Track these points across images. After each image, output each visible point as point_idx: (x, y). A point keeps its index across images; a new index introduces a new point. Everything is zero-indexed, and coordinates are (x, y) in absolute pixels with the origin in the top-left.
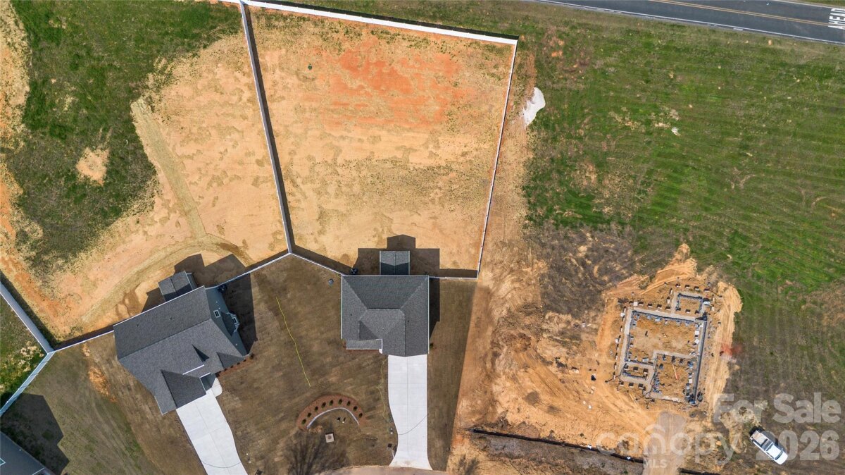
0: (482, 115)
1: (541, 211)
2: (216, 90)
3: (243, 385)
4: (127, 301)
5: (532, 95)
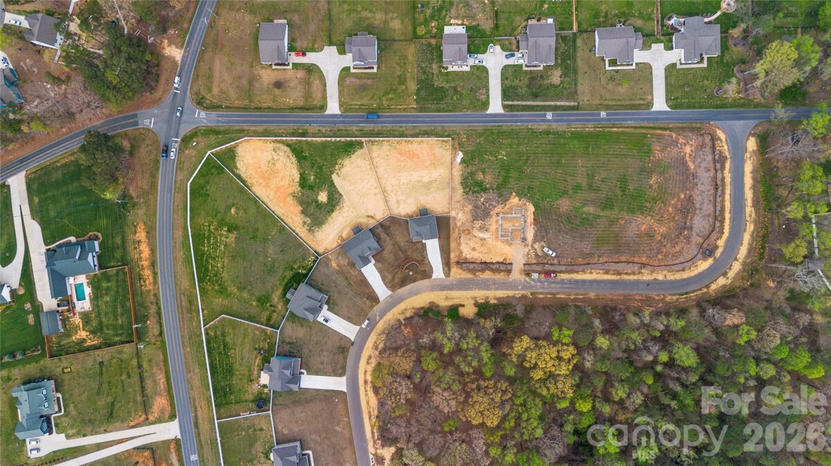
0: (444, 162)
2: (359, 167)
3: (381, 259)
4: (340, 238)
5: (459, 153)
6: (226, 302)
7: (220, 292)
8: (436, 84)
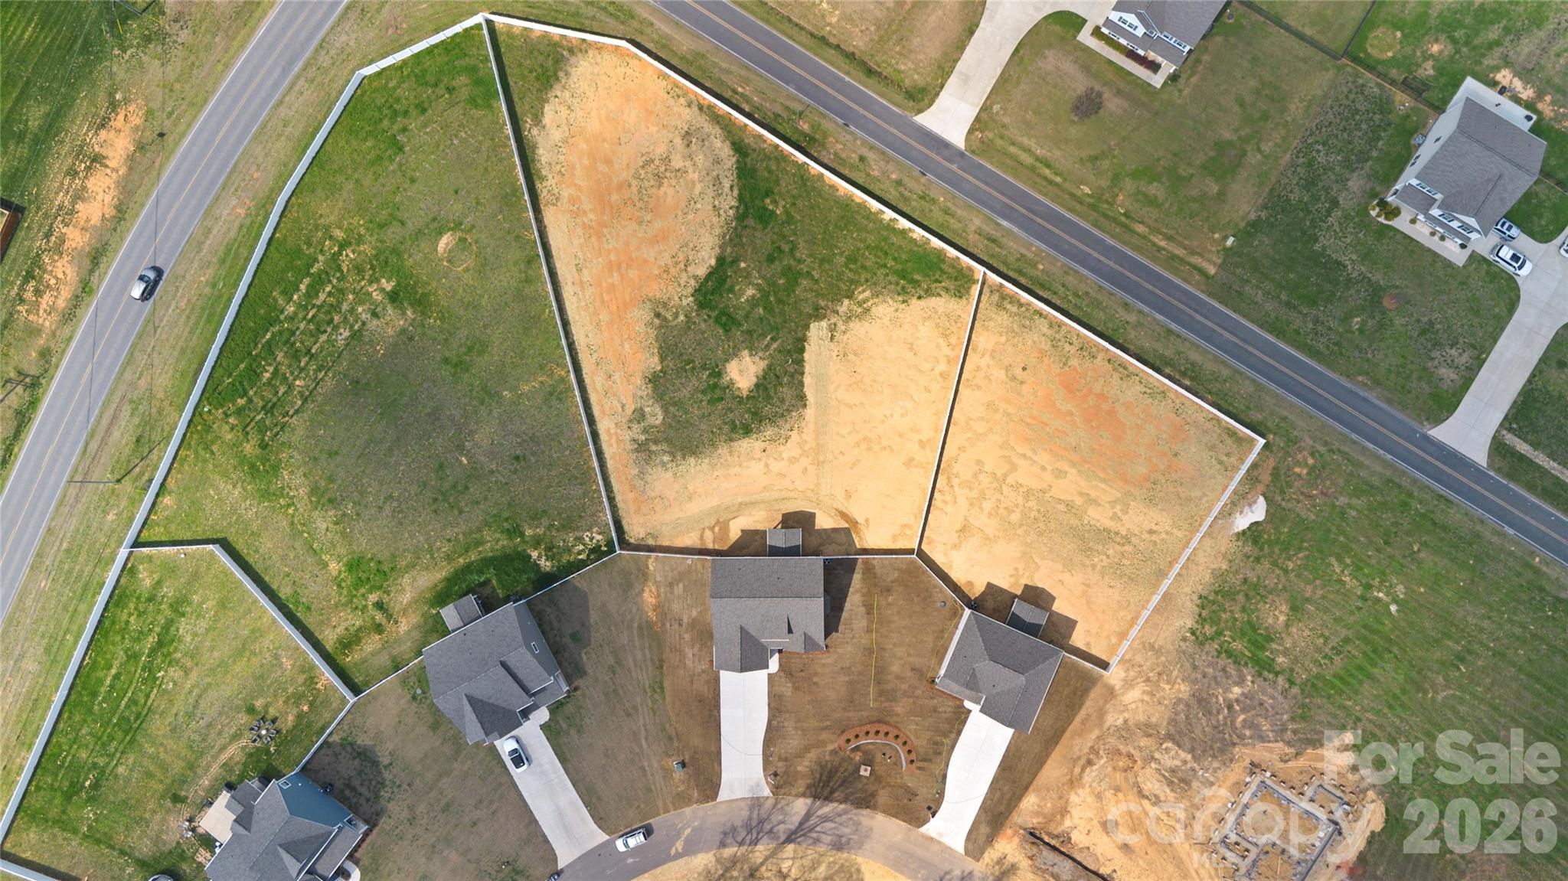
0: (1189, 499)
1: (1209, 630)
2: (911, 349)
3: (803, 674)
4: (717, 529)
5: (1255, 502)
6: (251, 510)
7: (253, 466)
8: (1325, 241)
